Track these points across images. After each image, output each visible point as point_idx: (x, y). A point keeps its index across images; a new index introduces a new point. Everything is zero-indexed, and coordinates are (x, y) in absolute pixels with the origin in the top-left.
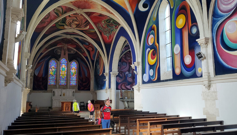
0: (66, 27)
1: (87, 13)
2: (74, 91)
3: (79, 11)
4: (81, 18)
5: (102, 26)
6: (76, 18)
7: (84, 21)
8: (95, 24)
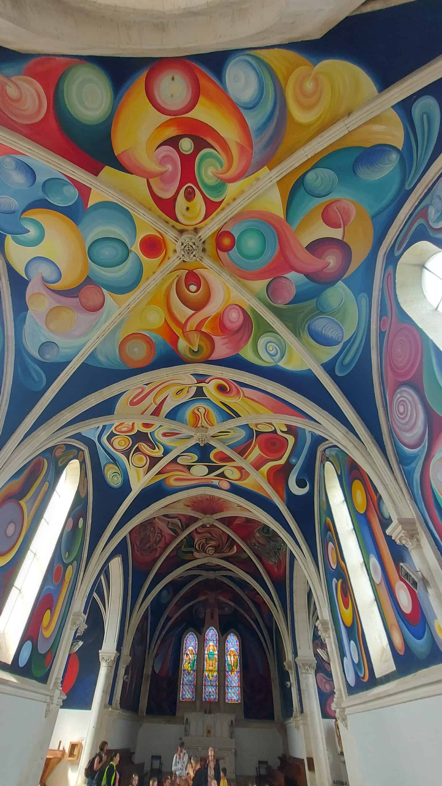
0: (196, 554)
1: (223, 520)
2: (232, 721)
3: (206, 518)
4: (218, 532)
5: (259, 543)
6: (210, 534)
7: (224, 539)
8: (243, 539)
